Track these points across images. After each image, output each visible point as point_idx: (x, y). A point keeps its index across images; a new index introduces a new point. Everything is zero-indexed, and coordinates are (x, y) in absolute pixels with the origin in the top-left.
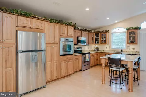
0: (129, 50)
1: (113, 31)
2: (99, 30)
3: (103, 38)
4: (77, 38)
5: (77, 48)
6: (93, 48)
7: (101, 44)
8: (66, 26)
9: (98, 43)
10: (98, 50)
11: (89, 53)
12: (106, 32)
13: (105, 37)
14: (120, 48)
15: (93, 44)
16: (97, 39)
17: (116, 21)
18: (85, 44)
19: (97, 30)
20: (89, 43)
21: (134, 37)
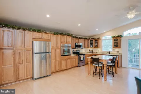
0: (114, 52)
1: (103, 38)
2: (93, 37)
3: (95, 43)
4: (75, 44)
5: (76, 51)
6: (88, 51)
7: (94, 47)
8: (65, 36)
9: (92, 47)
10: (92, 52)
11: (84, 54)
12: (98, 39)
13: (97, 43)
14: (108, 51)
15: (88, 47)
16: (92, 44)
17: (105, 31)
18: (82, 48)
19: (92, 38)
20: (85, 47)
21: (118, 43)
